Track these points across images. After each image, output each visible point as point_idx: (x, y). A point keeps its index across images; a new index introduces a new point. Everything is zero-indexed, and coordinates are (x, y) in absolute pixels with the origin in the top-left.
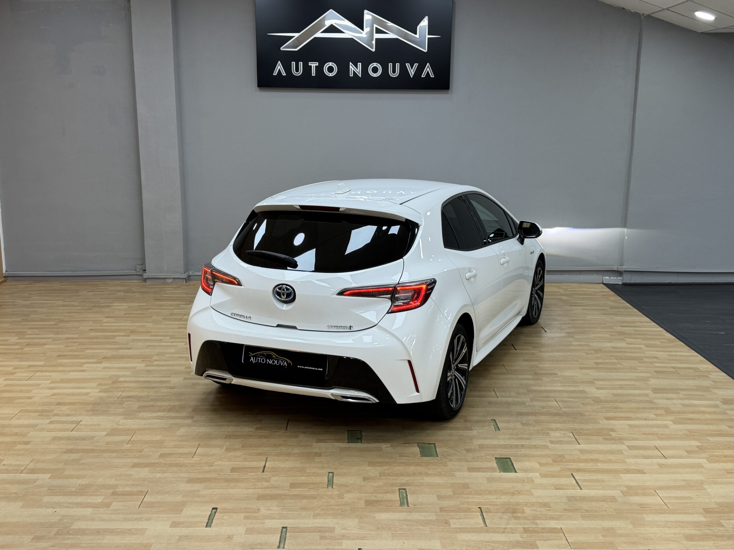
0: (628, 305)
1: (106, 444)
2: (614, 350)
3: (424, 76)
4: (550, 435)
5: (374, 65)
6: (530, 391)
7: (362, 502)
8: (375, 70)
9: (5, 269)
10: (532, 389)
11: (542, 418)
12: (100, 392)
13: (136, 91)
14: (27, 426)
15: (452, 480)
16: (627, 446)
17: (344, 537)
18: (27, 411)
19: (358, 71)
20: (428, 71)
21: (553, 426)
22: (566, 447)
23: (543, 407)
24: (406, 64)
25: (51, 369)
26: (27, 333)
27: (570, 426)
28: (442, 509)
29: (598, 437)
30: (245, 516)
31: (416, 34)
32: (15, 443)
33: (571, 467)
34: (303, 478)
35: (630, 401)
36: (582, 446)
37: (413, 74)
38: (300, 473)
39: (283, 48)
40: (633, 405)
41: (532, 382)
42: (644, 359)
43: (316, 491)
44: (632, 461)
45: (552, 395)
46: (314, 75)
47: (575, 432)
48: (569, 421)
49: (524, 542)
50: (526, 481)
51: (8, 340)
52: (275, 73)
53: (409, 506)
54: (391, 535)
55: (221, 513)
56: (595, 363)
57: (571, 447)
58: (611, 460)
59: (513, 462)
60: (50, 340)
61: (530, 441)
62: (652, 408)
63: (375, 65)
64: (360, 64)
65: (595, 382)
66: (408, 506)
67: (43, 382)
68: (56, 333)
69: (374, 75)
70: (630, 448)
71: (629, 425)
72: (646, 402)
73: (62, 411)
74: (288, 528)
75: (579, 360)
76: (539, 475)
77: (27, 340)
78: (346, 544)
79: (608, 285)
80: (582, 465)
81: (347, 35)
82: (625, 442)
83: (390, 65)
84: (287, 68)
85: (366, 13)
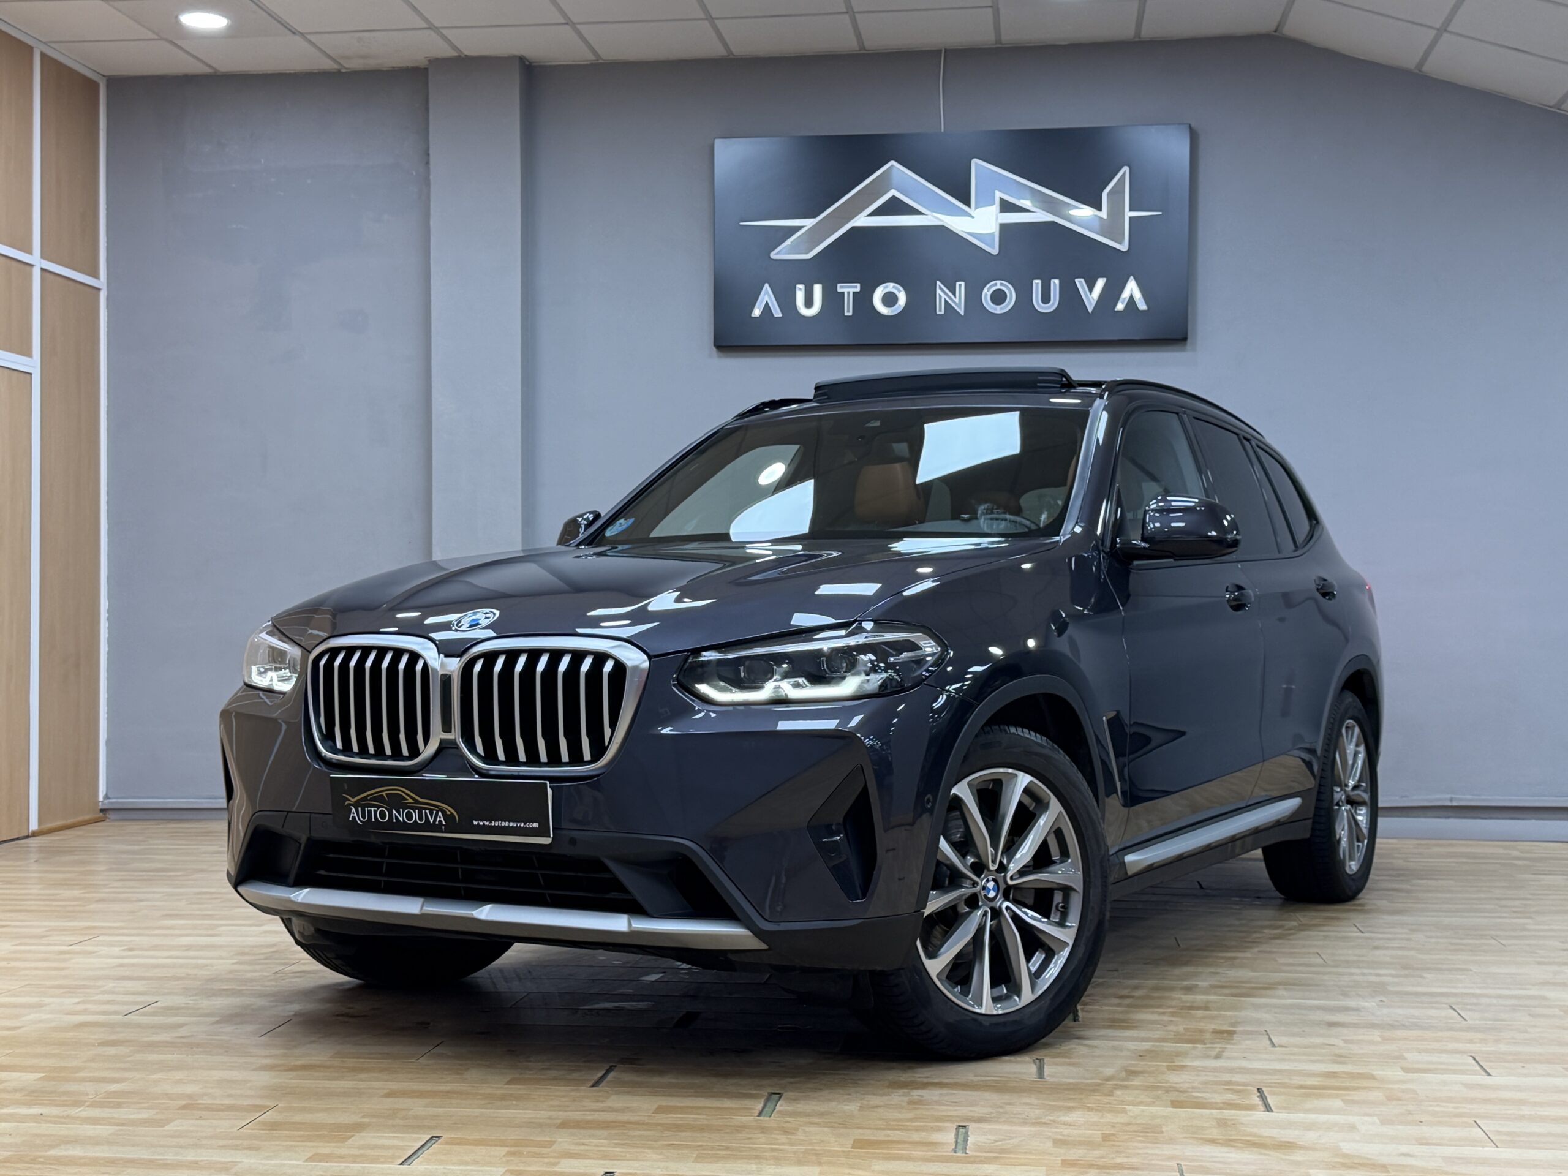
3: (1121, 307)
5: (996, 284)
6: (1384, 992)
7: (847, 1143)
8: (999, 297)
9: (105, 793)
10: (1391, 989)
11: (1407, 1033)
12: (235, 963)
13: (433, 361)
14: (23, 1006)
18: (39, 986)
19: (957, 300)
20: (1132, 297)
23: (1410, 1017)
24: (1077, 281)
25: (135, 932)
26: (108, 886)
28: (1067, 1163)
30: (509, 1152)
31: (1099, 209)
37: (1094, 303)
38: (694, 1092)
39: (776, 254)
41: (1394, 980)
43: (724, 1120)
45: (1444, 1000)
46: (850, 314)
51: (59, 894)
52: (757, 312)
60: (158, 896)
63: (998, 287)
64: (963, 283)
67: (109, 948)
69: (996, 309)
73: (122, 988)
75: (1539, 951)
81: (928, 219)
83: (1037, 283)
84: (786, 299)
85: (977, 165)
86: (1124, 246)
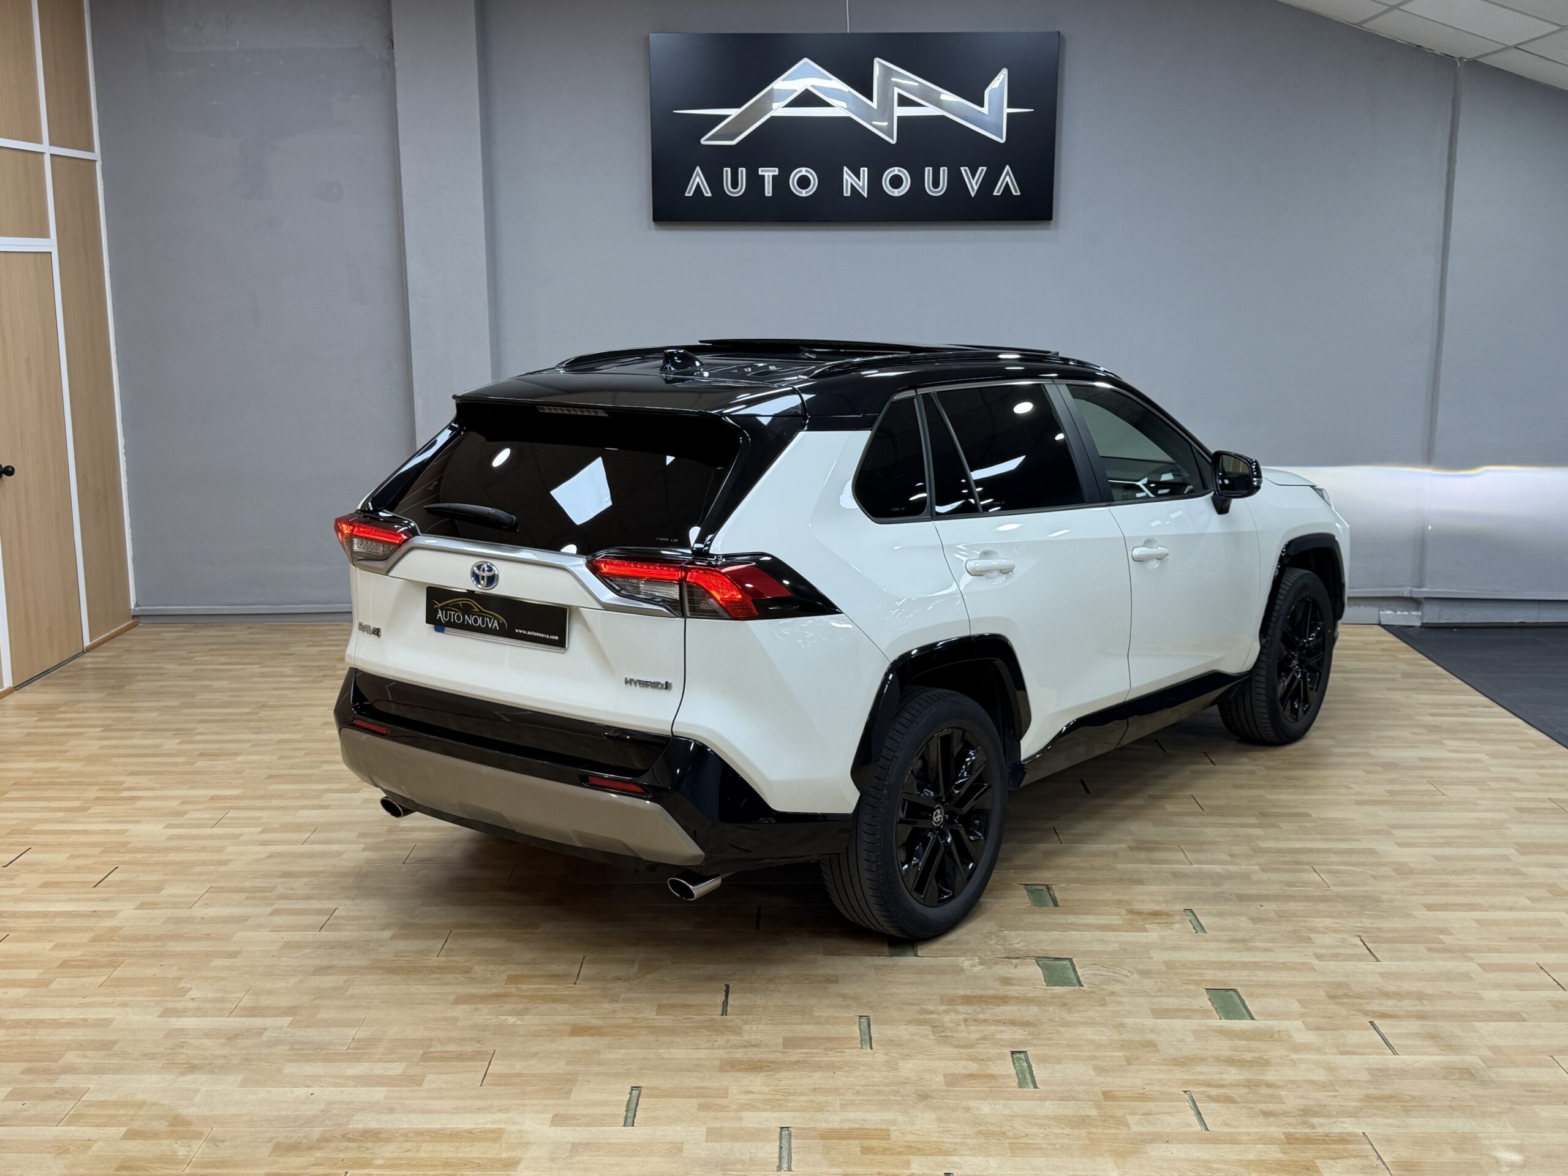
0: (1439, 669)
1: (395, 956)
2: (1424, 764)
3: (998, 192)
4: (1314, 943)
5: (894, 170)
6: (1258, 851)
7: (941, 1078)
8: (896, 182)
9: (136, 600)
10: (1262, 846)
11: (1293, 906)
12: (364, 849)
14: (226, 920)
15: (1120, 1034)
16: (1480, 965)
17: (913, 1149)
18: (222, 890)
19: (861, 184)
20: (1007, 182)
21: (1319, 922)
22: (1349, 966)
23: (1290, 884)
24: (962, 169)
25: (257, 803)
26: (196, 731)
27: (1350, 923)
28: (1107, 1095)
29: (1415, 945)
30: (699, 1105)
31: (982, 105)
32: (208, 955)
33: (1369, 1008)
34: (809, 1027)
35: (1472, 871)
36: (1387, 965)
37: (976, 188)
38: (800, 1017)
39: (705, 140)
40: (1480, 879)
41: (1259, 832)
42: (1489, 783)
43: (839, 1054)
44: (1495, 994)
45: (1303, 858)
46: (770, 195)
47: (1365, 935)
48: (1349, 913)
49: (1290, 1161)
50: (1276, 1036)
51: (159, 746)
52: (689, 193)
53: (1038, 1086)
54: (1008, 1147)
55: (649, 1096)
56: (1388, 792)
57: (1362, 965)
58: (1450, 992)
59: (1243, 998)
60: (247, 746)
61: (1272, 954)
62: (1522, 886)
63: (896, 172)
64: (866, 169)
65: (1394, 832)
66: (1036, 1087)
67: (246, 830)
68: (256, 730)
69: (894, 192)
70: (1487, 968)
71: (1477, 921)
72: (1507, 872)
73: (293, 890)
74: (792, 1130)
75: (1352, 786)
76: (1302, 1024)
77: (200, 746)
78: (917, 1165)
79: (1389, 628)
80: (1388, 1005)
81: (839, 111)
82: (1472, 955)
83: (928, 171)
84: (715, 181)
85: (878, 64)
86: (1002, 138)
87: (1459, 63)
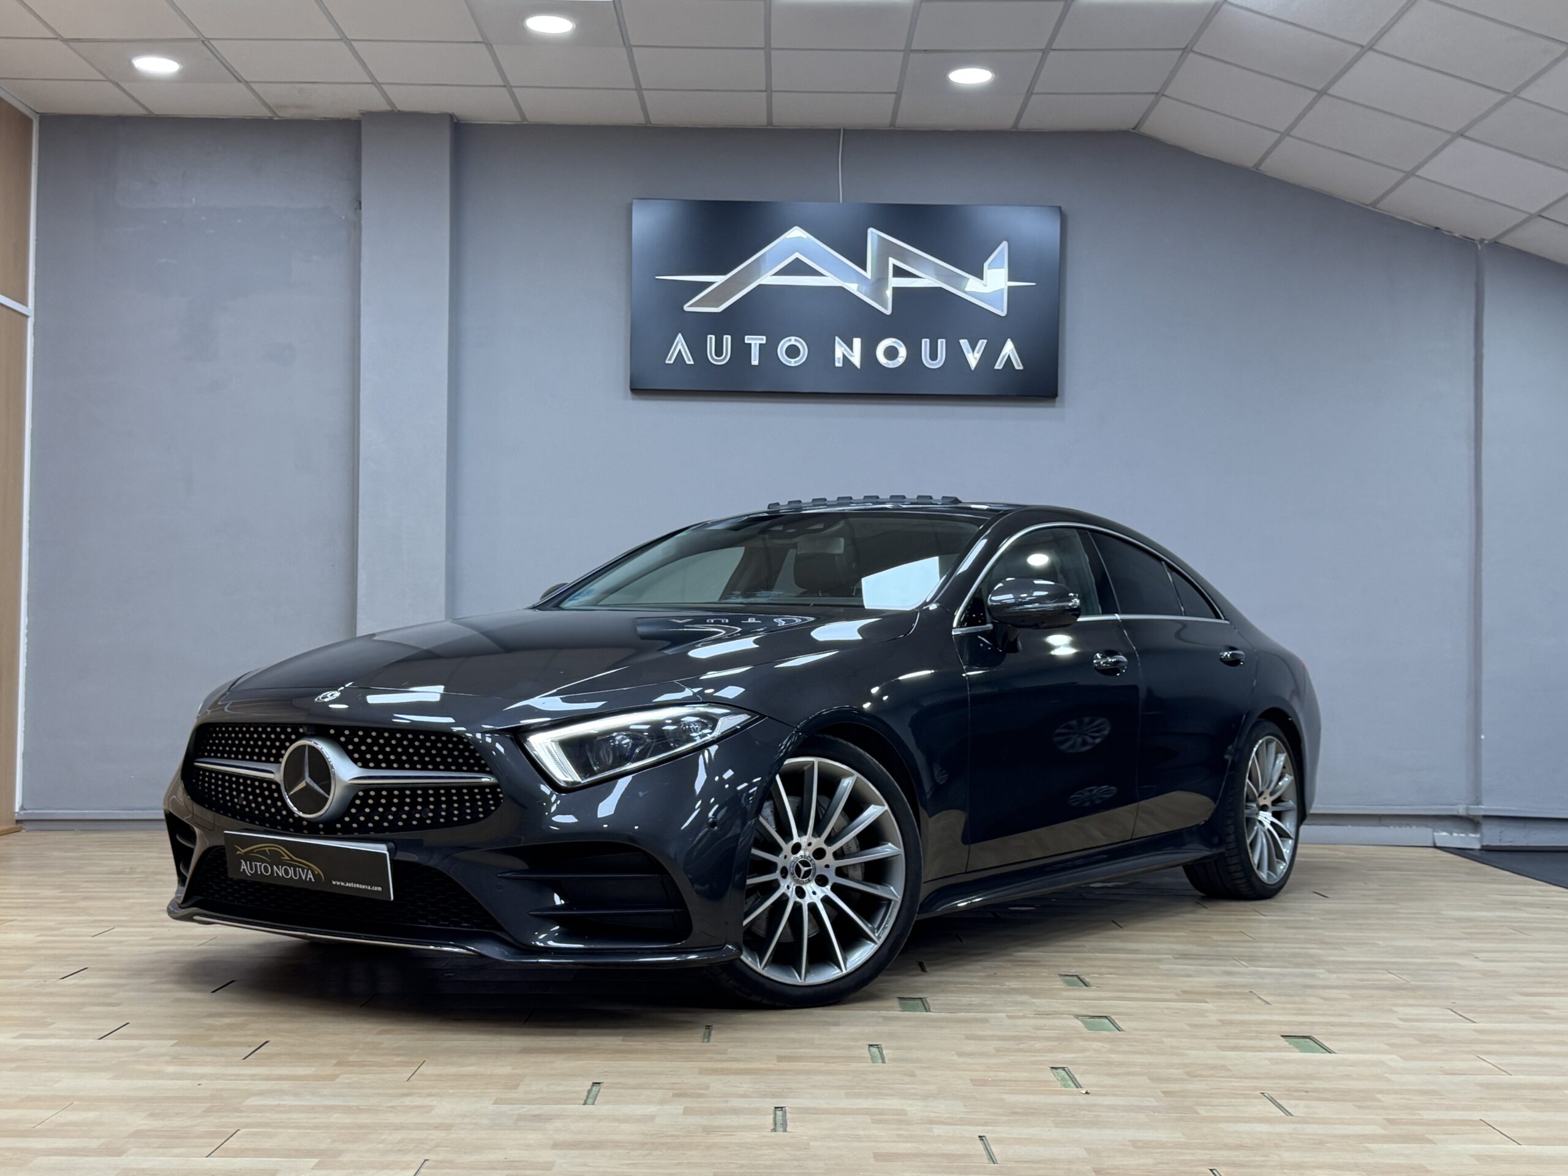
3: (999, 366)
4: (1396, 1012)
5: (889, 342)
7: (965, 1082)
8: (891, 353)
9: (20, 803)
11: (1368, 992)
13: (361, 393)
15: (1181, 1059)
19: (854, 354)
20: (1009, 356)
22: (1442, 1025)
23: (1361, 980)
24: (961, 341)
27: (1440, 1002)
28: (1168, 1094)
29: (1515, 1015)
30: (673, 1094)
31: (981, 278)
36: (1487, 1025)
37: (976, 361)
38: (797, 1045)
39: (689, 306)
41: (1321, 952)
43: (845, 1066)
45: (1376, 966)
46: (757, 363)
47: (1456, 1009)
48: (1434, 996)
52: (670, 360)
53: (1084, 1087)
54: (1051, 1122)
55: (614, 1087)
57: (1456, 1025)
59: (1320, 1041)
61: (1347, 1018)
63: (891, 344)
64: (859, 339)
65: (1476, 954)
66: (1081, 1087)
69: (889, 364)
74: (788, 1109)
76: (1396, 1057)
78: (941, 1130)
79: (1446, 849)
81: (829, 280)
83: (925, 343)
84: (696, 348)
85: (873, 234)
86: (1002, 311)
87: (1479, 247)
